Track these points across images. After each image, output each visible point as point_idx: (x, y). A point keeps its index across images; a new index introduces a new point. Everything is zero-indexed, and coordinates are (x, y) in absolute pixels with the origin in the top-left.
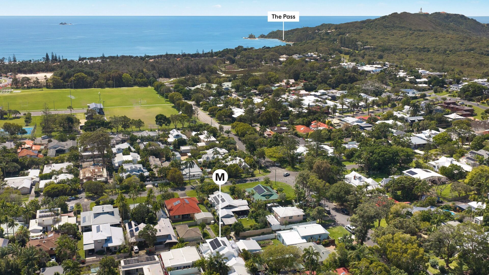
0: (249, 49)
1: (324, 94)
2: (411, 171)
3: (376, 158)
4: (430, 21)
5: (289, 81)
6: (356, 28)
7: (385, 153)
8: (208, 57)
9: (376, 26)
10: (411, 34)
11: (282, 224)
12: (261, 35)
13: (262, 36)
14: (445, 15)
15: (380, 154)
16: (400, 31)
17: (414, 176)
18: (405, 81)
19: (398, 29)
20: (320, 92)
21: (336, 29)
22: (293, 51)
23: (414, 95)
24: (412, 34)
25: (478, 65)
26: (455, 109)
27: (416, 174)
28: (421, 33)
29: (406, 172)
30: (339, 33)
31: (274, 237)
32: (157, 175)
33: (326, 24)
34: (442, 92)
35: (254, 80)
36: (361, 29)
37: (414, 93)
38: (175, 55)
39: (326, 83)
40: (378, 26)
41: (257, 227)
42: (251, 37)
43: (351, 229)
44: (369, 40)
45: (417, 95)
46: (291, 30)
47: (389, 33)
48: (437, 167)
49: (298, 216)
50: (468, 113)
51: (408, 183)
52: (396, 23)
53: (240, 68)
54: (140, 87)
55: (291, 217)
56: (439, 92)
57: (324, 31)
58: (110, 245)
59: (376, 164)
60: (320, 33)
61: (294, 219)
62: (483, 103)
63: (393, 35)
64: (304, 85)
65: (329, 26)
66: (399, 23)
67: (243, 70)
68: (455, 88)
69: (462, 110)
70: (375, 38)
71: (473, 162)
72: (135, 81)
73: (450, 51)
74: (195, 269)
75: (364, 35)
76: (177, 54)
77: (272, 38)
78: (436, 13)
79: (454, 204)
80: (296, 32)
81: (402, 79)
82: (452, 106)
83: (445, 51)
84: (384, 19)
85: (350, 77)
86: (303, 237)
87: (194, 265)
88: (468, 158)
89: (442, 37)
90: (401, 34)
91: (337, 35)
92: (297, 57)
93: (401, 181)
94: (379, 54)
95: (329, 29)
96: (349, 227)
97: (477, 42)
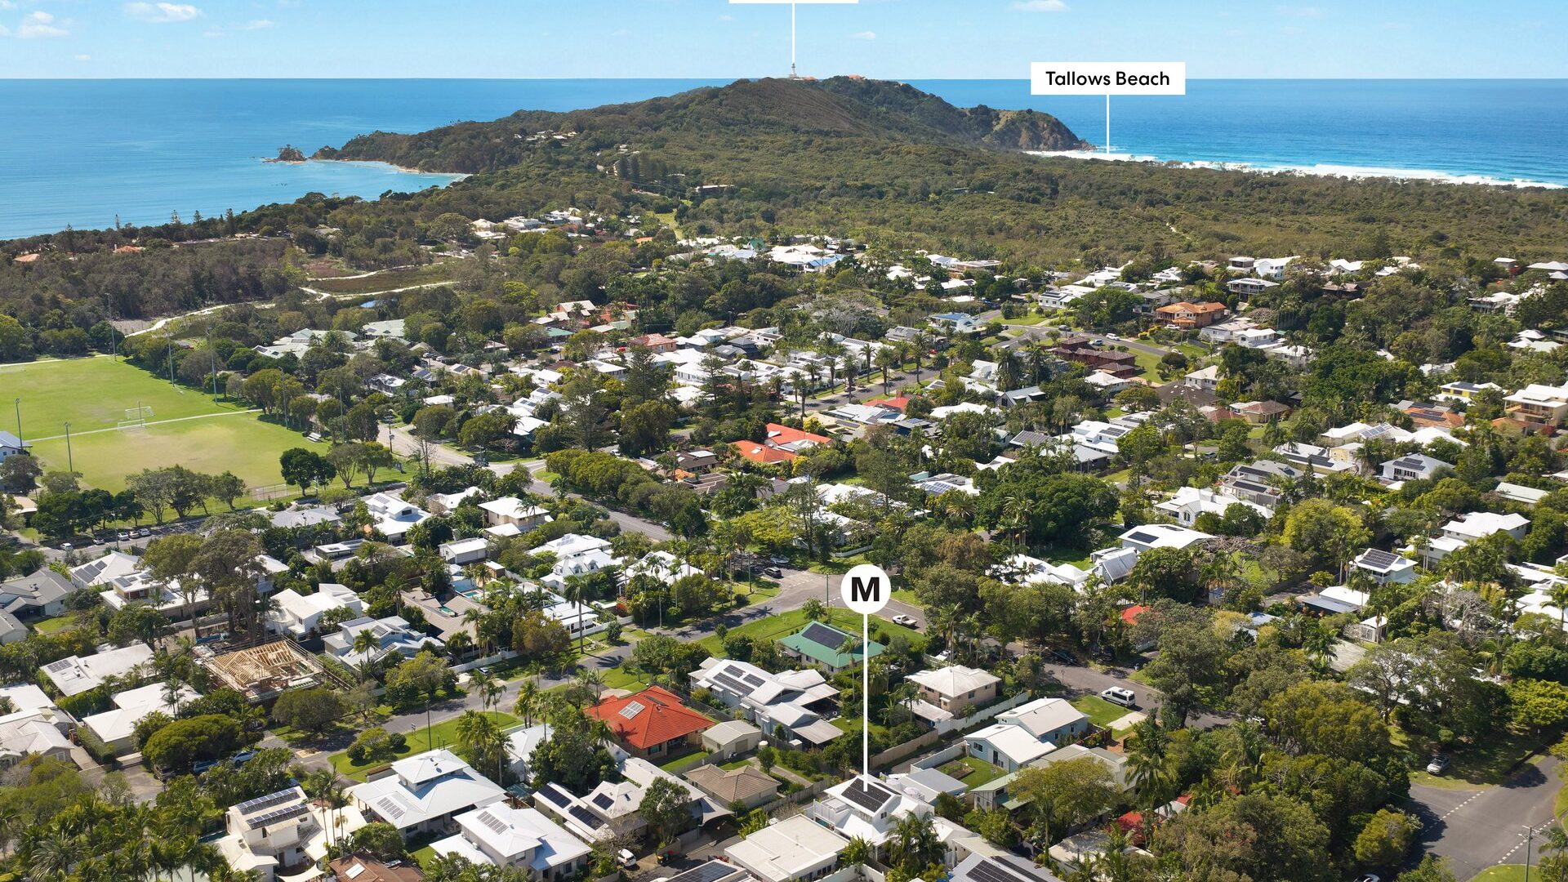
0: (343, 203)
1: (716, 342)
2: (1137, 533)
3: (1049, 511)
4: (837, 103)
5: (580, 308)
6: (640, 127)
7: (1065, 494)
8: (217, 236)
9: (698, 119)
10: (805, 143)
11: (958, 716)
12: (322, 151)
13: (328, 154)
14: (863, 85)
15: (1055, 500)
16: (768, 133)
17: (1155, 545)
18: (911, 289)
19: (761, 128)
20: (705, 337)
21: (579, 129)
22: (498, 204)
23: (969, 330)
24: (809, 143)
25: (1032, 231)
26: (1093, 360)
27: (1156, 538)
28: (834, 141)
29: (1130, 537)
30: (593, 144)
31: (959, 752)
32: (475, 641)
33: (530, 113)
34: (1026, 314)
35: (483, 309)
36: (656, 129)
37: (968, 324)
38: (96, 233)
39: (700, 307)
40: (702, 120)
41: (906, 736)
42: (288, 155)
43: (1124, 698)
44: (701, 166)
45: (978, 329)
46: (430, 134)
47: (742, 141)
48: (1181, 516)
49: (986, 687)
50: (1127, 367)
51: (1178, 563)
52: (752, 112)
53: (359, 267)
54: (63, 358)
55: (971, 694)
56: (1018, 315)
57: (542, 135)
58: (552, 861)
59: (1051, 524)
60: (529, 143)
61: (978, 697)
62: (1144, 338)
63: (757, 148)
64: (640, 316)
65: (549, 120)
66: (759, 109)
67: (378, 277)
68: (1050, 302)
69: (1111, 361)
70: (712, 157)
71: (1255, 493)
72: (35, 338)
73: (939, 193)
74: (847, 872)
75: (676, 150)
76: (102, 229)
77: (366, 160)
78: (837, 78)
79: (1292, 599)
80: (447, 139)
81: (905, 285)
82: (1082, 351)
83: (925, 194)
84: (716, 100)
85: (763, 287)
86: (1044, 738)
87: (841, 861)
88: (1237, 484)
89: (893, 153)
90: (777, 145)
91: (588, 149)
92: (522, 225)
93: (1158, 559)
94: (763, 209)
95: (557, 129)
96: (1115, 694)
97: (983, 164)
